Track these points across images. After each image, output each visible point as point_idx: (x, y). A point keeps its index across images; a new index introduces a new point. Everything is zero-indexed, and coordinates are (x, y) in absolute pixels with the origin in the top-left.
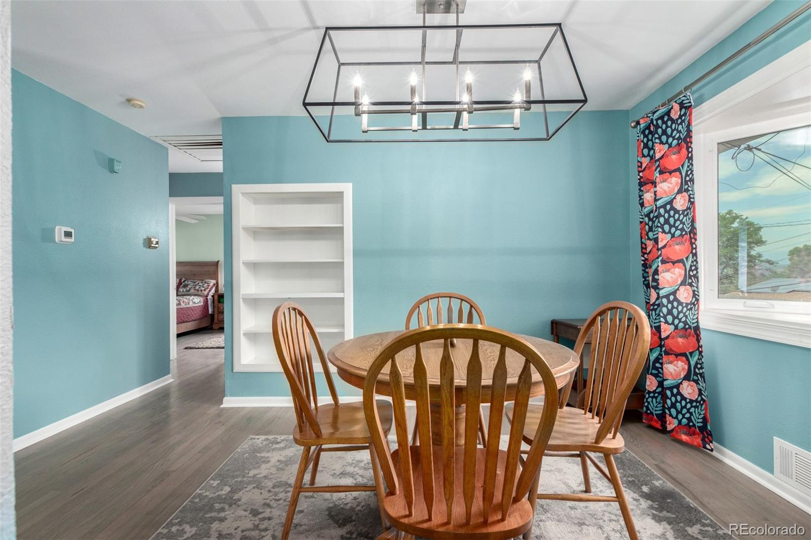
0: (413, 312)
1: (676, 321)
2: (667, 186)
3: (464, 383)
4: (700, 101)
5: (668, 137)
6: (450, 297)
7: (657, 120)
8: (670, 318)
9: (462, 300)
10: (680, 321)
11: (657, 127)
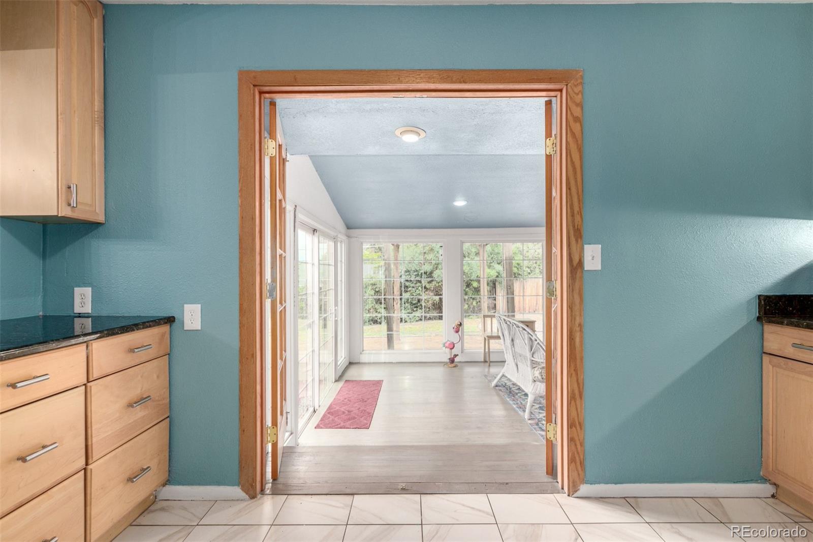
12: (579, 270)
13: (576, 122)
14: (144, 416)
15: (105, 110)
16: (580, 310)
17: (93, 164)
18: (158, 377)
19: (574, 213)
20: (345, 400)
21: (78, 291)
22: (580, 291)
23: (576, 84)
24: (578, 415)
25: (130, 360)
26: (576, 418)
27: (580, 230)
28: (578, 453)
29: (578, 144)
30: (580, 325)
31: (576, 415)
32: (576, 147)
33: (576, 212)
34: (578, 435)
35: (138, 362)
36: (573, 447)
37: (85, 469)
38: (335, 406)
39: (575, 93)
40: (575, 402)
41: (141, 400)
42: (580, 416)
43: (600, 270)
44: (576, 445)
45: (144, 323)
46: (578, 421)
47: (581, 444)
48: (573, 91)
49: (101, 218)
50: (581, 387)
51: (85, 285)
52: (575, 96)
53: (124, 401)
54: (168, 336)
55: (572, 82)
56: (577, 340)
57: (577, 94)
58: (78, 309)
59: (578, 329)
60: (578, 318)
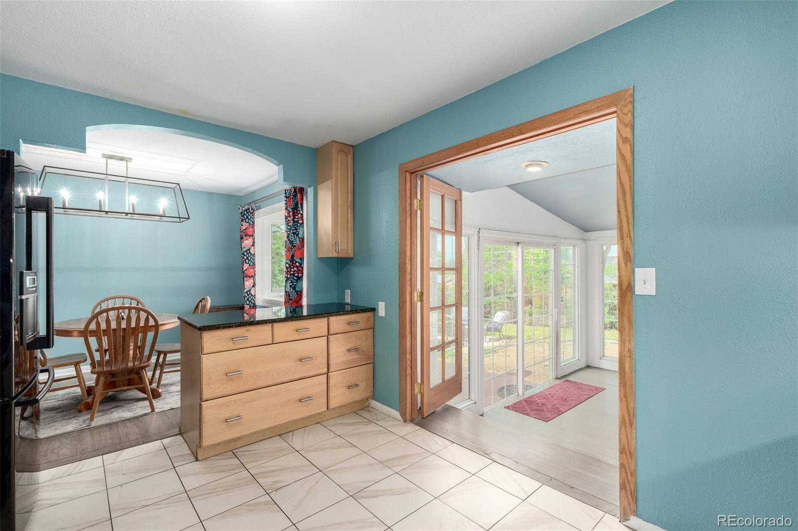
0: (97, 307)
1: (250, 303)
2: (247, 242)
3: (125, 327)
4: (259, 208)
5: (249, 220)
6: (124, 298)
7: (244, 211)
8: (248, 302)
9: (132, 299)
10: (252, 303)
11: (244, 214)
12: (629, 294)
13: (625, 143)
14: (357, 358)
15: (354, 200)
16: (630, 335)
17: (348, 229)
18: (366, 340)
19: (623, 236)
20: (549, 396)
21: (346, 291)
22: (629, 316)
23: (625, 104)
24: (628, 442)
25: (348, 328)
26: (626, 446)
27: (629, 253)
28: (629, 482)
29: (627, 165)
30: (629, 350)
31: (626, 443)
32: (625, 169)
33: (625, 235)
34: (628, 464)
35: (353, 329)
36: (624, 475)
37: (327, 374)
38: (535, 397)
39: (624, 114)
40: (626, 428)
41: (356, 349)
42: (630, 444)
43: (655, 296)
44: (626, 473)
45: (356, 310)
46: (629, 449)
47: (631, 473)
48: (622, 112)
49: (352, 255)
50: (631, 415)
51: (348, 289)
52: (624, 117)
53: (347, 348)
54: (372, 318)
55: (621, 103)
56: (627, 366)
57: (626, 114)
58: (346, 301)
59: (627, 354)
60: (627, 343)
